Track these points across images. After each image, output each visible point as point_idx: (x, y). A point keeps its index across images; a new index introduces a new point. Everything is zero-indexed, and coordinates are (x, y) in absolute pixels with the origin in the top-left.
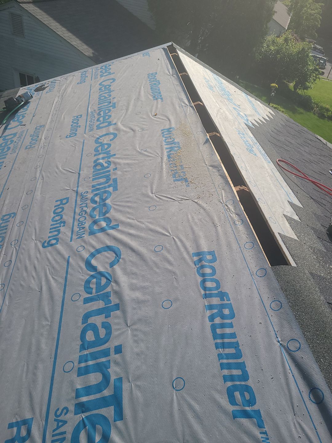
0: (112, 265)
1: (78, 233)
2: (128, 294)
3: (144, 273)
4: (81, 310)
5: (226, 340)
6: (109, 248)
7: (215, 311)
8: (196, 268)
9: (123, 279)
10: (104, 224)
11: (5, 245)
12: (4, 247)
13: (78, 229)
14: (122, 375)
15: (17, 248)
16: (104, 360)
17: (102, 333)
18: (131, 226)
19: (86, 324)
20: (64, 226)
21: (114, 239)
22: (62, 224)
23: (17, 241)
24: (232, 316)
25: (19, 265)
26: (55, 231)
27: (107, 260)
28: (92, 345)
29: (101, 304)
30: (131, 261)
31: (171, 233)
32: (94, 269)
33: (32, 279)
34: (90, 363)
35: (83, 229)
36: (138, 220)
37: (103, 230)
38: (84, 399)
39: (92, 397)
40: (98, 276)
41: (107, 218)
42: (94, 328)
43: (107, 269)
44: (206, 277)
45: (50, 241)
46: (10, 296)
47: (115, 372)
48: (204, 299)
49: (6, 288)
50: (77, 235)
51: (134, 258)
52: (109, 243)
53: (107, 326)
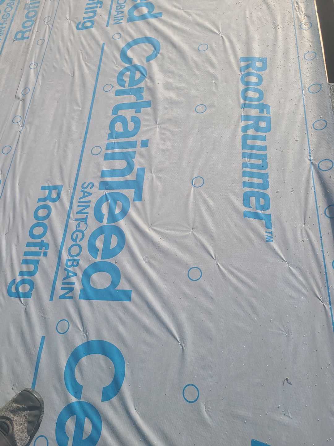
0: (149, 59)
1: (116, 17)
2: (162, 93)
3: (182, 73)
4: (112, 101)
5: (255, 152)
6: (148, 40)
7: (251, 122)
8: (241, 76)
9: (159, 76)
10: (145, 10)
11: (38, 20)
12: (37, 24)
13: (116, 13)
14: (146, 166)
15: (50, 25)
16: (130, 150)
17: (131, 126)
18: (176, 16)
19: (115, 116)
20: (100, 7)
21: (155, 30)
22: (99, 5)
23: (50, 18)
24: (268, 129)
25: (52, 45)
26: (91, 12)
27: (144, 53)
28: (119, 135)
29: (132, 99)
30: (169, 58)
31: (221, 31)
32: (129, 61)
33: (65, 62)
34: (117, 151)
35: (121, 13)
36: (185, 10)
37: (143, 17)
38: (109, 179)
39: (116, 179)
40: (133, 69)
41: (150, 3)
42: (124, 121)
43: (143, 63)
44: (251, 86)
45: (84, 23)
46: (43, 76)
47: (139, 162)
48: (241, 109)
49: (39, 67)
50: (114, 20)
51: (173, 55)
52: (148, 34)
53: (136, 121)
